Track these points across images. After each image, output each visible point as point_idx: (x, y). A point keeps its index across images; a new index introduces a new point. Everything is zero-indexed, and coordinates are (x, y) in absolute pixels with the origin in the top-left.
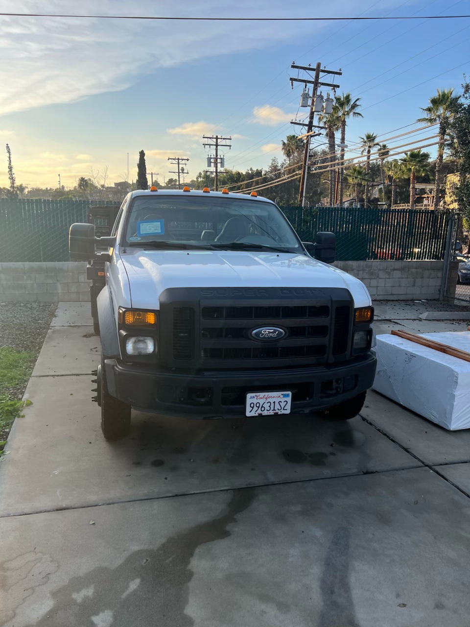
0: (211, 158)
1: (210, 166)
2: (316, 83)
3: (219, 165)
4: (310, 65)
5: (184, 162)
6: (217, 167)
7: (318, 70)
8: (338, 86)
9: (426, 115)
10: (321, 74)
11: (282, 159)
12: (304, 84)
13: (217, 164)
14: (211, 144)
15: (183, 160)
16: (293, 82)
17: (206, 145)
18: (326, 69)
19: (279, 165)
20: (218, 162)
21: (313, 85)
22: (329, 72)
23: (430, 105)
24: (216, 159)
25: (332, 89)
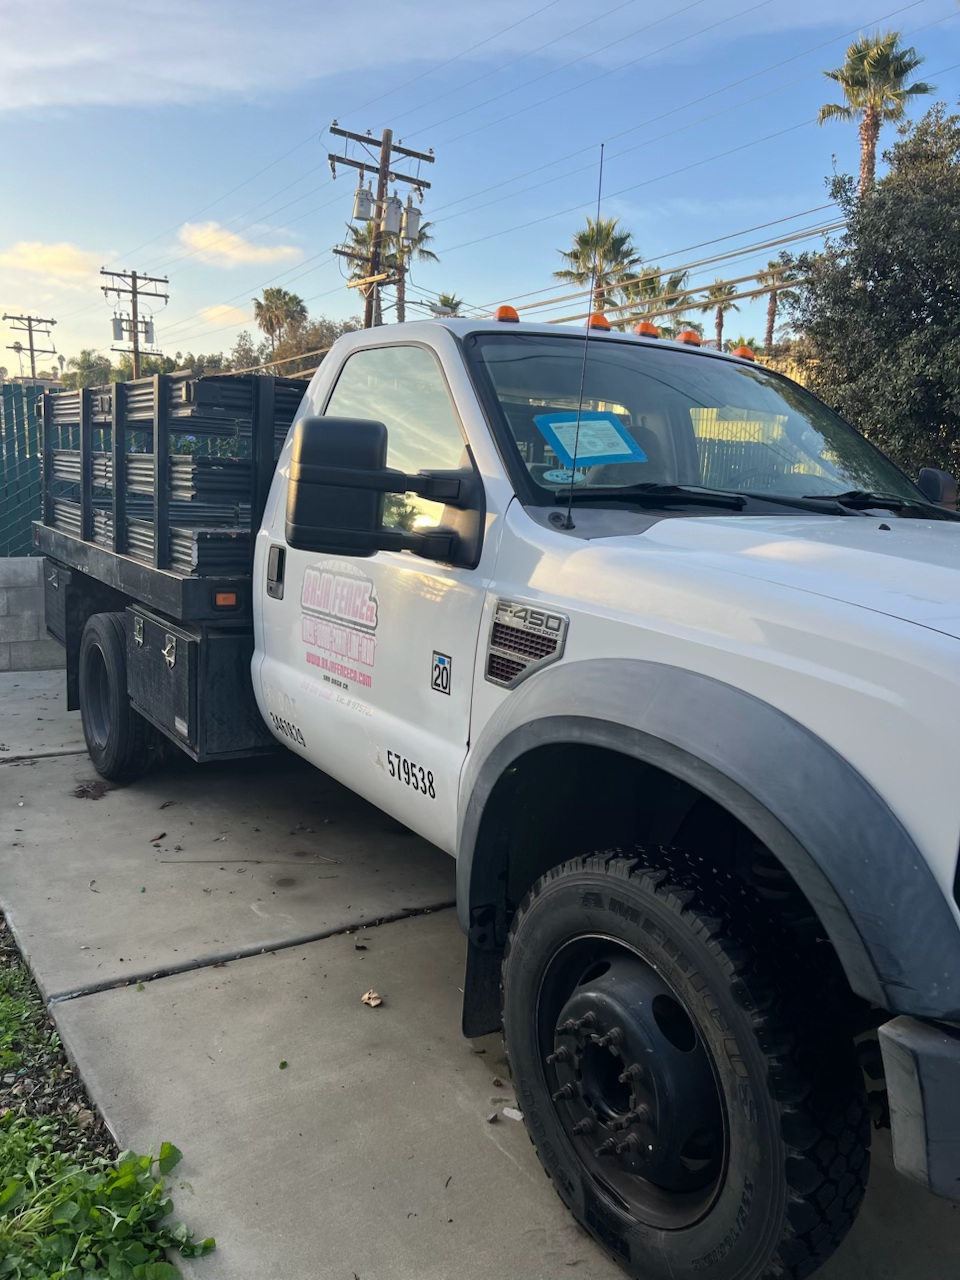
0: (123, 320)
1: (121, 338)
2: (384, 173)
3: (141, 337)
4: (369, 133)
5: (42, 326)
6: (136, 342)
7: (387, 145)
8: (428, 185)
9: (567, 265)
10: (394, 155)
11: (258, 337)
12: (358, 170)
13: (136, 336)
14: (121, 288)
15: (40, 321)
16: (337, 164)
17: (110, 289)
18: (402, 146)
19: (255, 348)
20: (140, 329)
21: (377, 176)
22: (409, 153)
23: (576, 247)
24: (134, 322)
25: (416, 189)
